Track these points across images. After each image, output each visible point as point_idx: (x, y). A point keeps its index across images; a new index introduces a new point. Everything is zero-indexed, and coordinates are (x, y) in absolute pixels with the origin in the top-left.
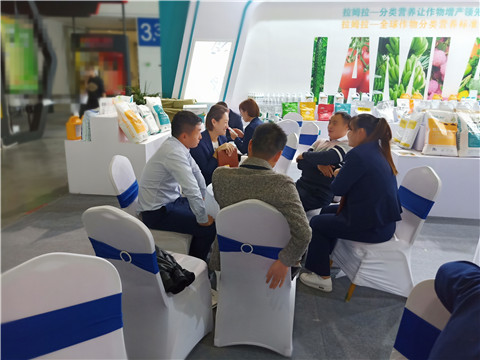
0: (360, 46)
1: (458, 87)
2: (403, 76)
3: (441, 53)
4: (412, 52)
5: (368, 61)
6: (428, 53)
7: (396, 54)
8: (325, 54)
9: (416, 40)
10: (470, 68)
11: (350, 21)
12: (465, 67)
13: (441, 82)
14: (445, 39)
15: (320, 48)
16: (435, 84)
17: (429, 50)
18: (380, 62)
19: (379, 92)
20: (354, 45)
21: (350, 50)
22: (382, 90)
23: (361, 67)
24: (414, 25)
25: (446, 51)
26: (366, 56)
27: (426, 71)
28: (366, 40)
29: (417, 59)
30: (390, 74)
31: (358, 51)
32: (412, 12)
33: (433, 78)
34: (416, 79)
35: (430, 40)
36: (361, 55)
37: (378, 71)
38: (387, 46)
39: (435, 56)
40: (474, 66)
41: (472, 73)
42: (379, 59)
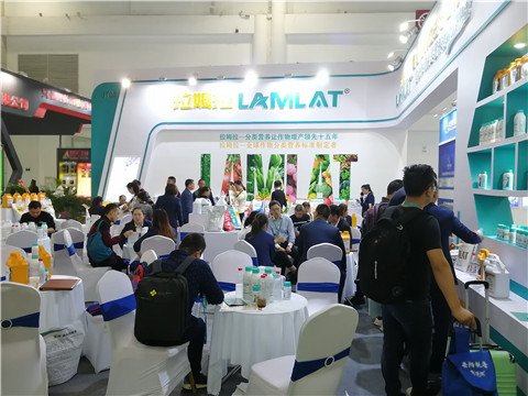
0: (234, 161)
1: (308, 191)
2: (267, 183)
3: (292, 166)
4: (271, 165)
5: (240, 171)
6: (282, 165)
7: (260, 166)
8: (209, 166)
9: (273, 156)
10: (314, 177)
11: (226, 143)
12: (311, 176)
13: (295, 187)
14: (294, 156)
15: (205, 161)
16: (291, 188)
17: (283, 163)
18: (250, 173)
19: (251, 194)
20: (230, 160)
21: (227, 163)
22: (253, 192)
23: (236, 175)
24: (270, 145)
25: (295, 164)
26: (239, 167)
27: (283, 178)
28: (238, 156)
29: (275, 170)
30: (258, 181)
31: (233, 164)
32: (268, 137)
33: (288, 183)
35: (283, 156)
36: (235, 167)
37: (249, 178)
38: (253, 161)
39: (288, 167)
40: (317, 175)
41: (316, 180)
42: (249, 169)
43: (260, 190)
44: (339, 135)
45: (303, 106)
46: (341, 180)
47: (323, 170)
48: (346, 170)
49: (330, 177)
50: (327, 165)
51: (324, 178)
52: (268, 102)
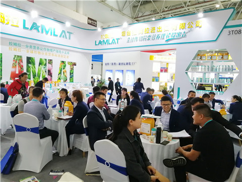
1: (57, 79)
2: (38, 74)
3: (50, 65)
4: (40, 64)
5: (22, 66)
6: (45, 65)
7: (34, 64)
9: (41, 59)
11: (13, 48)
13: (51, 76)
14: (51, 60)
17: (46, 63)
18: (28, 68)
20: (16, 58)
21: (14, 60)
22: (30, 79)
23: (20, 68)
24: (39, 53)
25: (52, 64)
26: (21, 64)
27: (46, 72)
28: (21, 57)
29: (42, 67)
30: (33, 72)
31: (18, 61)
32: (38, 48)
33: (48, 74)
34: (43, 75)
35: (46, 60)
36: (19, 63)
38: (30, 60)
39: (48, 66)
40: (61, 71)
41: (60, 73)
42: (27, 65)
43: (34, 78)
44: (70, 52)
45: (57, 36)
46: (70, 74)
47: (64, 69)
48: (72, 69)
49: (66, 72)
50: (65, 66)
51: (64, 72)
52: (40, 29)
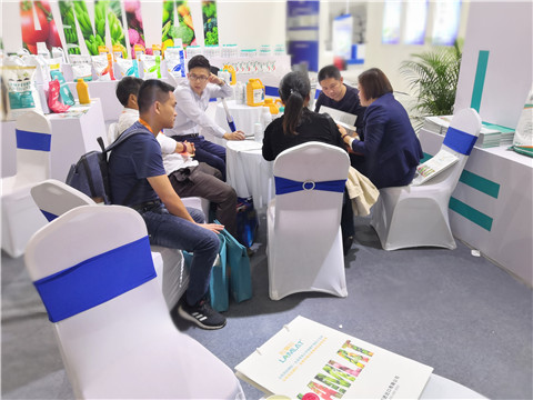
1: (162, 36)
2: (96, 26)
10: (168, 14)
13: (141, 30)
16: (135, 34)
19: (74, 46)
22: (76, 43)
27: (120, 18)
30: (81, 24)
33: (130, 26)
34: (112, 28)
37: (65, 20)
40: (170, 11)
43: (86, 38)
46: (205, 19)
47: (178, 4)
49: (189, 14)
51: (181, 16)
